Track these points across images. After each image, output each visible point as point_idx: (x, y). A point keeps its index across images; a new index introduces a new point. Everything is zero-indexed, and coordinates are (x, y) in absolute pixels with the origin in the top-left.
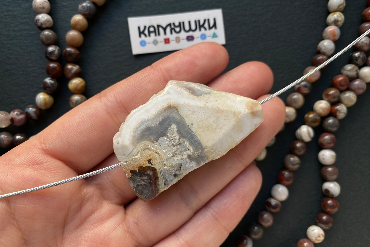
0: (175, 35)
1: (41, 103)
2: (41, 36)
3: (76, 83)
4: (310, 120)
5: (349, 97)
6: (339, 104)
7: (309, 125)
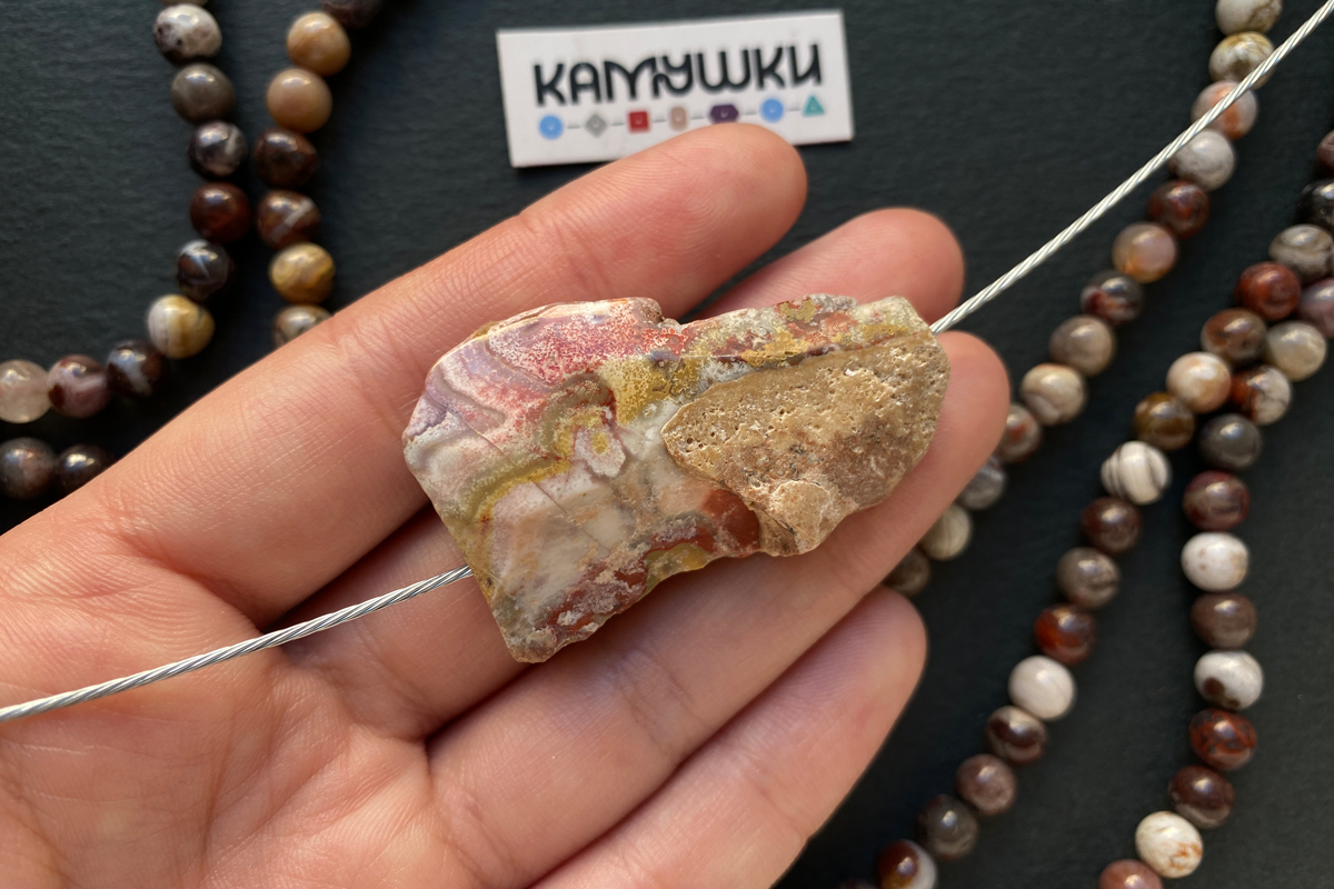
0: (667, 100)
1: (166, 332)
2: (175, 86)
3: (298, 262)
4: (1155, 424)
5: (1301, 344)
6: (1262, 368)
7: (1153, 443)
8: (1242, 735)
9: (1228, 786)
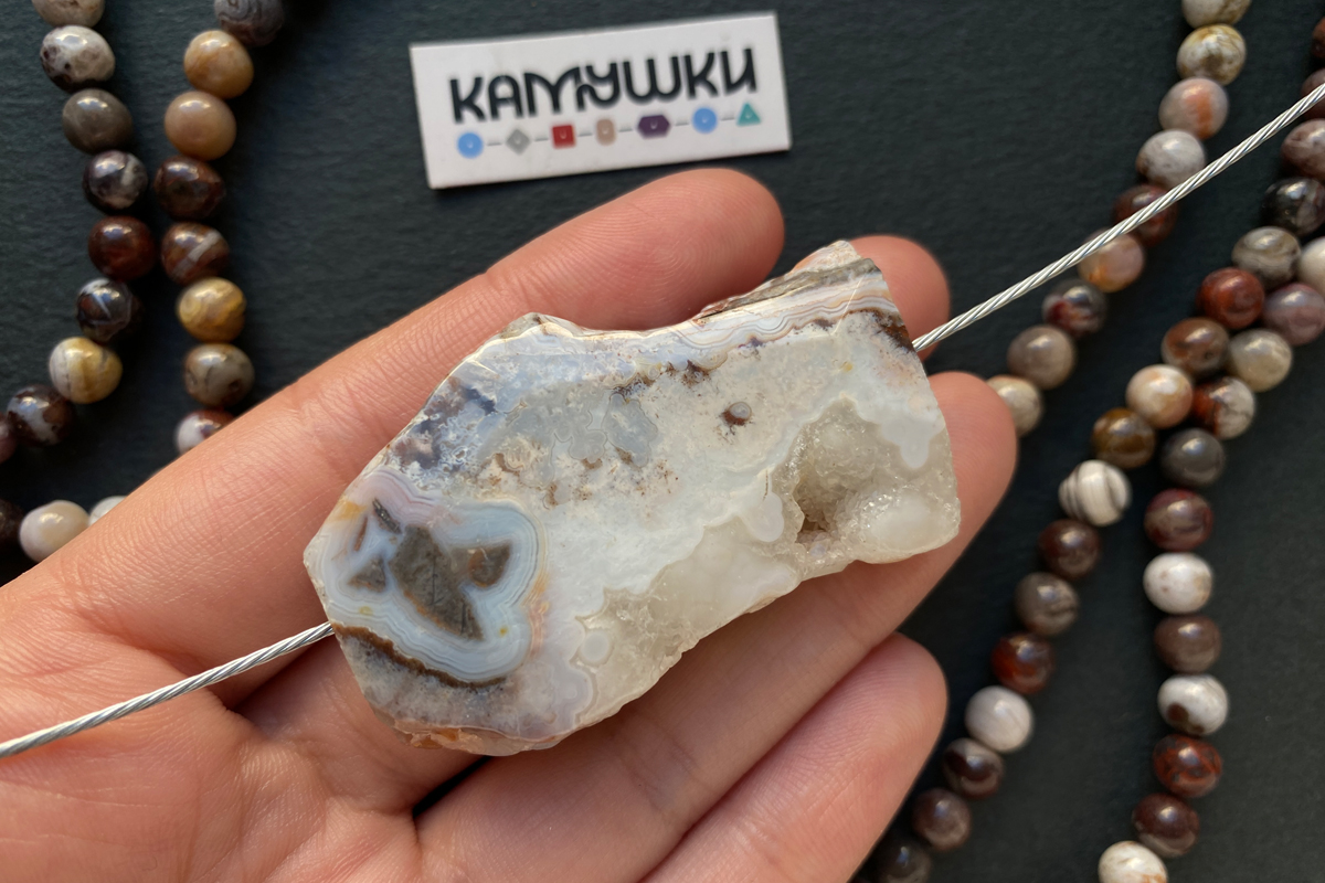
1: (67, 376)
2: (65, 114)
3: (207, 297)
4: (1115, 441)
5: (1267, 353)
6: (1226, 380)
7: (1112, 462)
8: (1206, 761)
9: (1193, 814)
